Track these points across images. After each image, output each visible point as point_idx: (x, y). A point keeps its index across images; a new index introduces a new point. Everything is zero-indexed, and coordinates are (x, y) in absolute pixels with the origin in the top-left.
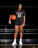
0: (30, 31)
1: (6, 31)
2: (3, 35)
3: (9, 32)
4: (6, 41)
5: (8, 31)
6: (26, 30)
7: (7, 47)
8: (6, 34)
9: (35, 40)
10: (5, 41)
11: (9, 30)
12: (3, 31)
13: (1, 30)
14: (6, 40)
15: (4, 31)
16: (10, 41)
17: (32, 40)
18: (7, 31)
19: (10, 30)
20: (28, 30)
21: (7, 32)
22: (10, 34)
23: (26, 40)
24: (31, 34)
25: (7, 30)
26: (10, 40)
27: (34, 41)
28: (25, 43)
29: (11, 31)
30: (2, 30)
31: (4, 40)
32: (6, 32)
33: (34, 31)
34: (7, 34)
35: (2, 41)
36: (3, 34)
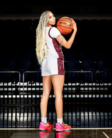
0: (94, 89)
1: (22, 89)
2: (14, 101)
4: (22, 118)
5: (29, 89)
6: (82, 87)
7: (26, 134)
8: (22, 96)
9: (110, 114)
10: (20, 117)
12: (14, 89)
14: (22, 115)
15: (17, 90)
16: (34, 117)
17: (100, 116)
18: (26, 89)
20: (88, 87)
21: (25, 91)
22: (34, 96)
23: (82, 114)
25: (25, 87)
26: (34, 114)
27: (106, 117)
28: (78, 124)
29: (38, 89)
31: (18, 114)
32: (22, 91)
33: (106, 89)
34: (26, 96)
36: (14, 96)
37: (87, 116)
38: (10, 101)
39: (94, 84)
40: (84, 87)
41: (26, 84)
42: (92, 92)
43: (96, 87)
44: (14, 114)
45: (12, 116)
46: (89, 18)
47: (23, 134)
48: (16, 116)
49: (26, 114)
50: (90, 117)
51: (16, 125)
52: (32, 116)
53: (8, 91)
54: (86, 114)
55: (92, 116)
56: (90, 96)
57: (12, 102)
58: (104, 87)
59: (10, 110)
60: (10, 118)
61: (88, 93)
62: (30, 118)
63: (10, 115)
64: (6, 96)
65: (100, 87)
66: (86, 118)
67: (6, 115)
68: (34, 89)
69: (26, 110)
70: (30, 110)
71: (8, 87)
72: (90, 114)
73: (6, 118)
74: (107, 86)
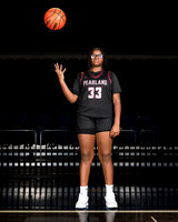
1: (38, 154)
2: (27, 170)
3: (52, 159)
4: (38, 195)
5: (49, 154)
6: (121, 151)
7: (43, 219)
8: (38, 164)
9: (160, 189)
10: (35, 193)
11: (52, 151)
12: (28, 154)
14: (38, 190)
16: (54, 194)
17: (146, 192)
18: (44, 154)
19: (57, 151)
21: (43, 157)
23: (122, 190)
24: (143, 164)
25: (43, 151)
26: (55, 190)
27: (155, 195)
29: (60, 154)
30: (24, 151)
31: (33, 190)
32: (38, 157)
33: (155, 154)
34: (44, 164)
35: (24, 193)
36: (28, 164)
38: (22, 170)
39: (138, 148)
40: (124, 151)
41: (44, 147)
42: (135, 159)
43: (140, 151)
44: (27, 190)
48: (30, 192)
49: (43, 190)
51: (29, 205)
52: (52, 192)
55: (135, 192)
56: (132, 164)
57: (25, 172)
58: (151, 151)
59: (22, 184)
60: (21, 194)
61: (130, 159)
62: (49, 194)
63: (22, 190)
64: (16, 164)
65: (145, 151)
67: (16, 190)
68: (55, 154)
70: (49, 184)
71: (19, 151)
72: (133, 190)
73: (16, 194)
74: (156, 151)
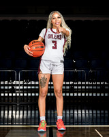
0: (87, 87)
1: (18, 88)
2: (10, 99)
3: (27, 91)
5: (25, 87)
6: (76, 85)
7: (21, 131)
8: (18, 95)
9: (102, 112)
10: (16, 114)
11: (27, 85)
12: (10, 87)
13: (4, 85)
14: (18, 112)
15: (13, 88)
16: (29, 115)
17: (93, 114)
18: (21, 87)
19: (31, 85)
20: (81, 85)
21: (21, 90)
23: (76, 112)
24: (91, 95)
25: (21, 85)
26: (29, 112)
27: (99, 115)
28: (72, 121)
29: (33, 87)
30: (8, 85)
31: (14, 112)
32: (18, 90)
33: (99, 87)
34: (22, 95)
36: (10, 95)
37: (80, 113)
38: (6, 99)
39: (87, 83)
40: (78, 85)
41: (21, 83)
42: (86, 91)
43: (89, 85)
44: (10, 112)
45: (8, 114)
46: (83, 19)
47: (19, 131)
48: (12, 114)
49: (21, 112)
50: (83, 115)
51: (12, 122)
52: (27, 114)
53: (4, 89)
54: (80, 112)
55: (85, 114)
56: (83, 95)
57: (8, 100)
58: (96, 85)
59: (6, 108)
60: (6, 115)
61: (82, 91)
62: (25, 115)
63: (6, 112)
65: (92, 85)
66: (80, 115)
67: (2, 112)
68: (29, 87)
69: (22, 108)
70: (25, 108)
72: (83, 112)
73: (2, 115)
74: (100, 85)
